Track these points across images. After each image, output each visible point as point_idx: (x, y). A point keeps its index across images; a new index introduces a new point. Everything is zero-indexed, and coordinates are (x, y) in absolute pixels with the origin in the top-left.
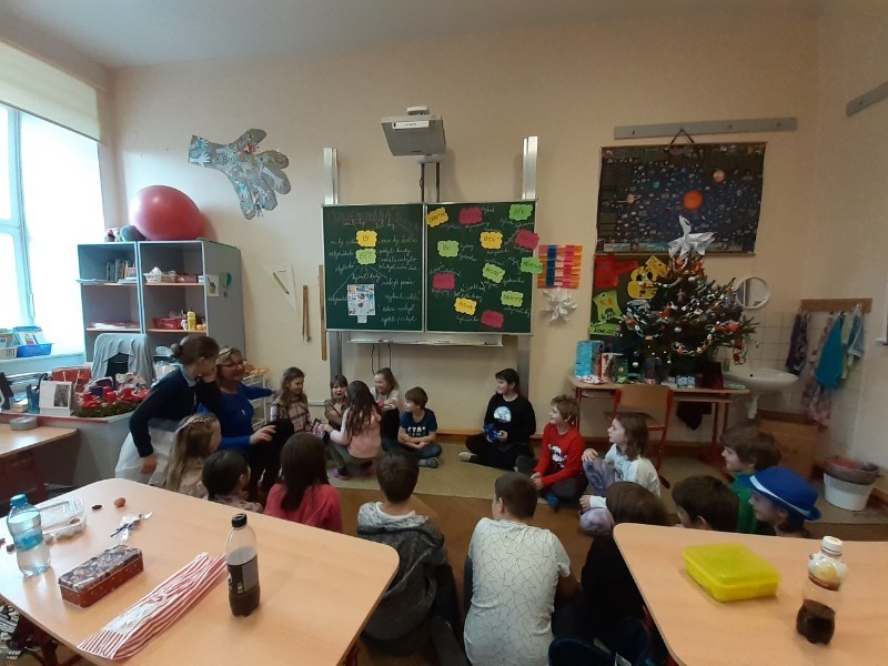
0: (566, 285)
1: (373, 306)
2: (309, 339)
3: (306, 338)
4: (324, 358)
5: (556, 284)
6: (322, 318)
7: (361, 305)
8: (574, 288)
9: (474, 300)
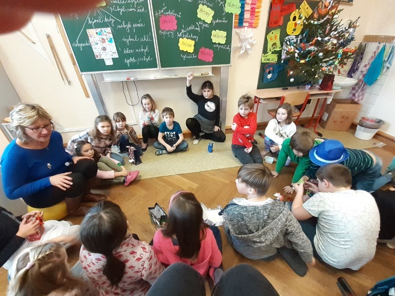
0: (251, 26)
1: (115, 49)
2: (69, 83)
3: (66, 82)
4: (88, 96)
5: (244, 24)
6: (74, 64)
7: (104, 49)
8: (255, 28)
9: (192, 39)
